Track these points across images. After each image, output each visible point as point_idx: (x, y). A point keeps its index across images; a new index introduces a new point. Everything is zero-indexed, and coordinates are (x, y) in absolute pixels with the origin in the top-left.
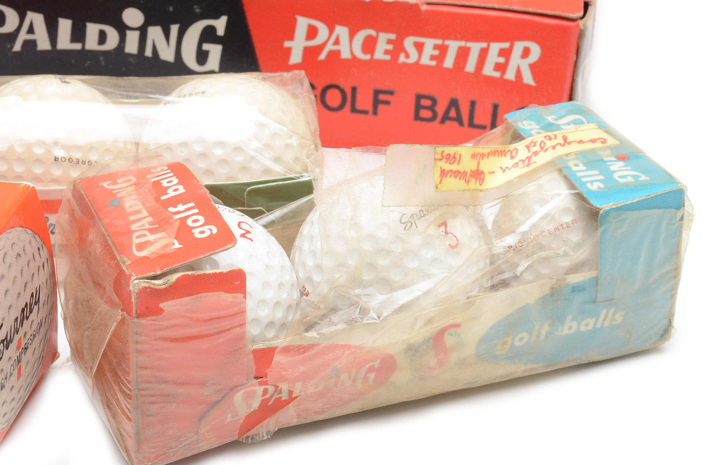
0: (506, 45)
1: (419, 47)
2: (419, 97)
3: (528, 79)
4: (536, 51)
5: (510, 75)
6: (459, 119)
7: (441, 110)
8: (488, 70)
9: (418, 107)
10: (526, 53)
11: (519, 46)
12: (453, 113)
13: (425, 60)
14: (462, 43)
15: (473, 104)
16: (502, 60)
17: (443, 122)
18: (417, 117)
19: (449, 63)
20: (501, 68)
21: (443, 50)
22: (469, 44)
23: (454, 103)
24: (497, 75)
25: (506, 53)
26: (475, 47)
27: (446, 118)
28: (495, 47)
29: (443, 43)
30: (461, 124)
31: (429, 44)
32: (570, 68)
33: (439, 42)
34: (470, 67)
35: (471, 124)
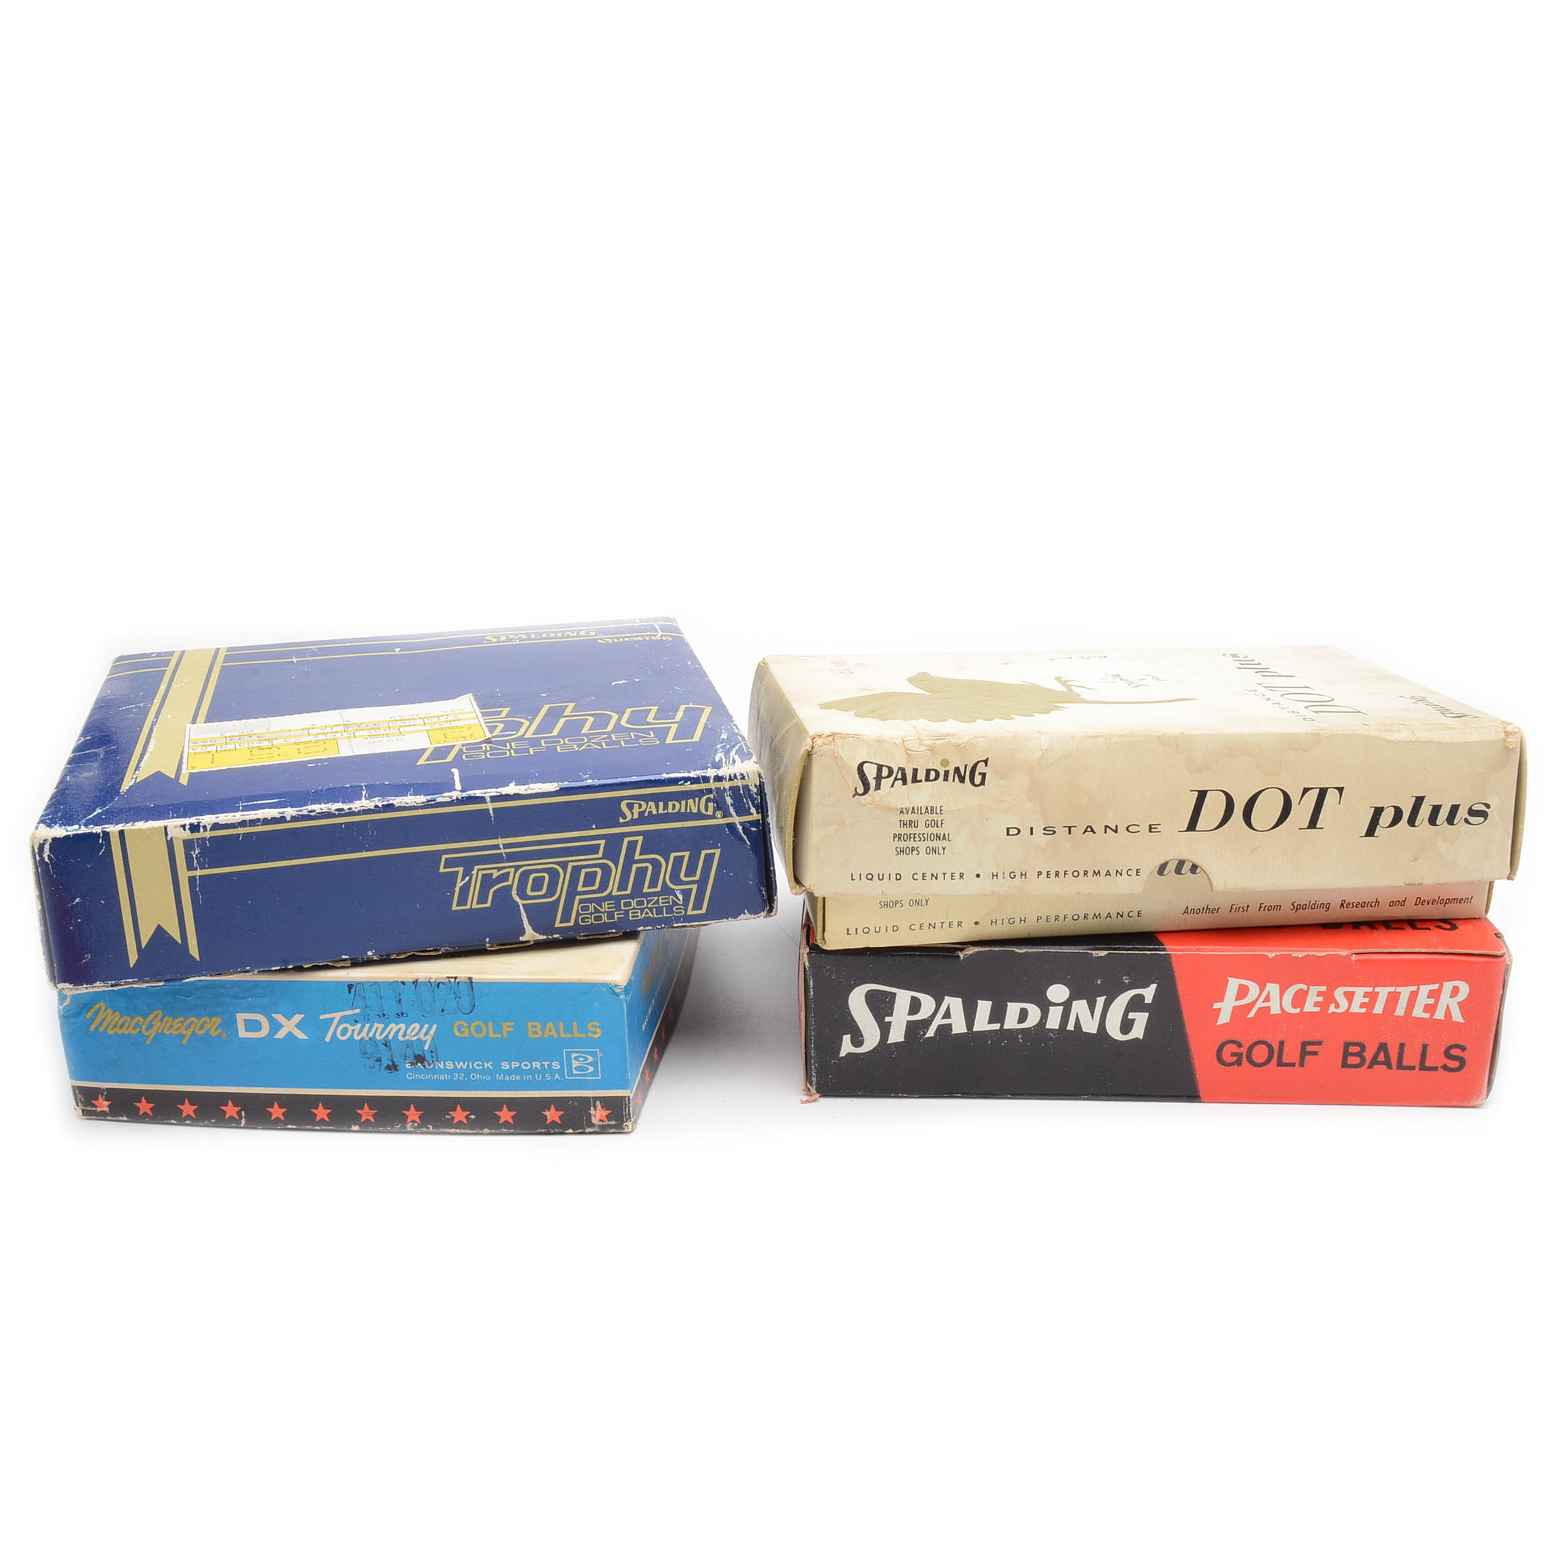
0: (1436, 986)
1: (1350, 996)
2: (1347, 1045)
3: (1457, 1016)
4: (1464, 989)
5: (1440, 1015)
6: (1387, 1063)
7: (1368, 1055)
8: (1418, 1012)
9: (1346, 1054)
10: (1455, 991)
11: (1448, 987)
12: (1381, 1058)
13: (1355, 1008)
14: (1392, 989)
15: (1402, 1046)
16: (1432, 1001)
17: (1370, 1067)
18: (1345, 1065)
19: (1379, 1009)
20: (1430, 1009)
21: (1373, 997)
22: (1399, 989)
23: (1383, 1047)
24: (1427, 1015)
25: (1435, 995)
26: (1405, 992)
27: (1374, 1062)
28: (1425, 990)
29: (1374, 990)
30: (1390, 1067)
31: (1359, 992)
32: (1498, 1003)
33: (1370, 989)
34: (1400, 1011)
35: (1400, 1066)
